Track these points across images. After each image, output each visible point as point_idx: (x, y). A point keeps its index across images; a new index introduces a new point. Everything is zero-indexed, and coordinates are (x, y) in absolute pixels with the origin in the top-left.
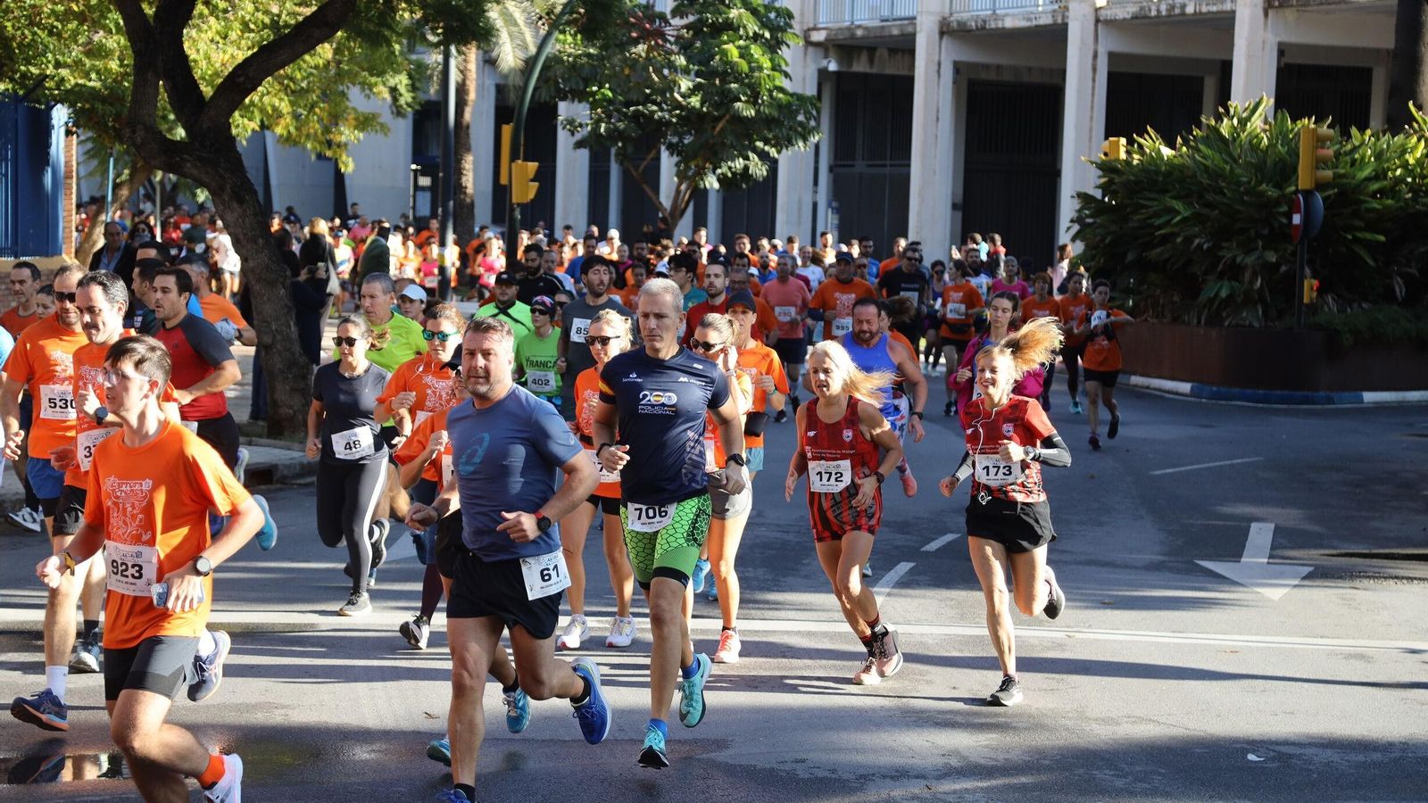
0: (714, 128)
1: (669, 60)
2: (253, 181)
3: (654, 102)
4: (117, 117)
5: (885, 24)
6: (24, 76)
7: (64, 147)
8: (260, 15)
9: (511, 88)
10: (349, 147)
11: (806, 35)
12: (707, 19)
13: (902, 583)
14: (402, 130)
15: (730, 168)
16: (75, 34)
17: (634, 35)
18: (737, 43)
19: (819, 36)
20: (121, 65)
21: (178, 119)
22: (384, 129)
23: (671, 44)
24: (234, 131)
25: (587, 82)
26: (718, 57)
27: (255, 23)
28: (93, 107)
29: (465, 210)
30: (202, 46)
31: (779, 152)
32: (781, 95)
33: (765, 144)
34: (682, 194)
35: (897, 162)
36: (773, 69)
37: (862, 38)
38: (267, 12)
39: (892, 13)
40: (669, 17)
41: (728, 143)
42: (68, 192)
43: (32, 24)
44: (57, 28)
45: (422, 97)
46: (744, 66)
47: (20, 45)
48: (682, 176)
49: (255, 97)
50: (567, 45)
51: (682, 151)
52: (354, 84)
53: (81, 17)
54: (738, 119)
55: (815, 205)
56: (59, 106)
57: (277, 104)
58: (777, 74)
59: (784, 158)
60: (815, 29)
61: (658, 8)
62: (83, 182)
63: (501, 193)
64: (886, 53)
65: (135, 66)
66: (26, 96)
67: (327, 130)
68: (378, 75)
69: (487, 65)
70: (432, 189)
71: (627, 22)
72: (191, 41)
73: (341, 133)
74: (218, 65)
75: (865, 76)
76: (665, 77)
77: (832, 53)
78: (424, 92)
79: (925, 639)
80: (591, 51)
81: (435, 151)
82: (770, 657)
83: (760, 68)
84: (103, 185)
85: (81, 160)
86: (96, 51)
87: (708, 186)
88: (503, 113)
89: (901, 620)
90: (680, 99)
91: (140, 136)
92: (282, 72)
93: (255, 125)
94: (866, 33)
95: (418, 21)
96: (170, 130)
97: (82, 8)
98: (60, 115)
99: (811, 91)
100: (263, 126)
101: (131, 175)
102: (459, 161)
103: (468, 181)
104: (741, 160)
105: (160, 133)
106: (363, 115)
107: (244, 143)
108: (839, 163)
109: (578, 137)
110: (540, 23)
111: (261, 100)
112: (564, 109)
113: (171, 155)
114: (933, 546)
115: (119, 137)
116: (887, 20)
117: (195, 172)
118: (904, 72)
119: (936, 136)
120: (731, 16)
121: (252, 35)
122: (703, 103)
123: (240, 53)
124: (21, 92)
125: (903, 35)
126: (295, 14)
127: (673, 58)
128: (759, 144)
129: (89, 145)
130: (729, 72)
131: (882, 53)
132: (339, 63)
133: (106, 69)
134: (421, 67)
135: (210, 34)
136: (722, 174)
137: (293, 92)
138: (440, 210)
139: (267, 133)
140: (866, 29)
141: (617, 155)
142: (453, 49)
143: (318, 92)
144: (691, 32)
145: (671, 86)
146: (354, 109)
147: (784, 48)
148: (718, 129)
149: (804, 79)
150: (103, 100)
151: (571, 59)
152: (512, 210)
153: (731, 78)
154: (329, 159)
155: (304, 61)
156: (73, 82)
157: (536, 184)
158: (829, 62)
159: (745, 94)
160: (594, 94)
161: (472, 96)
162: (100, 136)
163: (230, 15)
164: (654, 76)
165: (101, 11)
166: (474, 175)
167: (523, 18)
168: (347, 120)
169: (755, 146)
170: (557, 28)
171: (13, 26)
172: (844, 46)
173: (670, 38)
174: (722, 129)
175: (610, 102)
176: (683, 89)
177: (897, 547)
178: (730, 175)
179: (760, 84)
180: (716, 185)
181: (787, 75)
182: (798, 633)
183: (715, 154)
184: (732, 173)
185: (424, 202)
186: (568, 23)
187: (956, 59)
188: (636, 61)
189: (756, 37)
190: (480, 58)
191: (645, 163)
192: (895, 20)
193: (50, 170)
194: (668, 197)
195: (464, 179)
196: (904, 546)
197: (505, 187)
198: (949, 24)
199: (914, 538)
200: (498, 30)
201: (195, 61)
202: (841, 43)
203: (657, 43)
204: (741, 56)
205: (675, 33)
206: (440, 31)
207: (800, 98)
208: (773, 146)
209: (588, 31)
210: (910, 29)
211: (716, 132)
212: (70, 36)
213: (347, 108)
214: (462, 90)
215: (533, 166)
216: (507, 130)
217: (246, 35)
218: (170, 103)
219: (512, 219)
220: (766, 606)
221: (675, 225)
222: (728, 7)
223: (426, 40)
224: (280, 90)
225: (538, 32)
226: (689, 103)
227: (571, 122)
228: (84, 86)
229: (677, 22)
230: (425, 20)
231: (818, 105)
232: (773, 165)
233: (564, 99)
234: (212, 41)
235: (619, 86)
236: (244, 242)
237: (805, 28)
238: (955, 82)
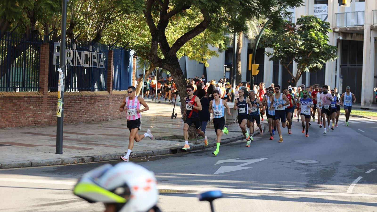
0: (308, 55)
1: (295, 36)
2: (182, 70)
3: (291, 48)
4: (147, 53)
5: (355, 27)
6: (123, 42)
7: (133, 61)
8: (185, 25)
9: (252, 44)
10: (208, 60)
11: (334, 29)
12: (306, 25)
13: (359, 182)
14: (222, 55)
15: (312, 66)
16: (137, 31)
17: (286, 29)
18: (314, 32)
19: (337, 30)
20: (148, 39)
21: (163, 53)
22: (217, 55)
23: (296, 32)
24: (177, 56)
25: (273, 42)
26: (309, 36)
27: (183, 27)
28: (141, 50)
29: (239, 77)
30: (169, 34)
31: (326, 62)
32: (326, 46)
33: (322, 59)
34: (299, 73)
35: (359, 65)
36: (324, 39)
37: (349, 30)
38: (186, 24)
39: (357, 24)
40: (296, 25)
41: (312, 59)
42: (134, 73)
43: (126, 29)
44: (132, 30)
45: (228, 47)
46: (316, 38)
47: (123, 35)
48: (299, 68)
49: (183, 47)
50: (268, 32)
51: (299, 61)
52: (209, 43)
53: (139, 27)
54: (315, 52)
55: (336, 76)
56: (132, 50)
57: (189, 49)
58: (325, 40)
59: (327, 63)
60: (336, 28)
61: (293, 22)
62: (137, 70)
63: (249, 73)
64: (356, 35)
65: (152, 39)
66: (124, 47)
67: (202, 56)
68: (216, 41)
69: (245, 38)
70: (230, 71)
71: (284, 26)
72: (167, 32)
73: (206, 57)
74: (173, 39)
75: (350, 41)
76: (294, 41)
77: (341, 34)
78: (228, 45)
79: (365, 198)
80: (274, 34)
81: (231, 61)
82: (322, 202)
83: (321, 39)
84: (142, 71)
85: (137, 64)
86: (142, 35)
87: (306, 71)
88: (250, 51)
89: (359, 193)
90: (299, 47)
91: (153, 57)
92: (190, 40)
93: (183, 54)
94: (350, 29)
95: (227, 26)
96: (160, 56)
97: (139, 24)
98: (132, 52)
99: (335, 45)
100: (185, 55)
101: (150, 68)
102: (237, 64)
103: (240, 69)
104: (315, 64)
105: (158, 57)
106: (212, 51)
107: (180, 59)
108: (343, 65)
109: (270, 57)
110: (260, 26)
111: (184, 48)
112: (267, 50)
113: (160, 63)
114: (368, 172)
115: (147, 58)
116: (356, 26)
117: (167, 67)
118: (360, 40)
119: (370, 58)
120: (313, 24)
121: (183, 30)
122: (305, 48)
123: (179, 35)
124: (123, 47)
125: (360, 30)
126: (194, 25)
127: (297, 36)
128: (320, 59)
129: (139, 60)
130: (312, 40)
131: (355, 35)
132: (206, 37)
133: (144, 40)
134: (227, 38)
135: (172, 31)
136: (310, 68)
137: (193, 45)
138: (232, 77)
139: (186, 56)
140: (350, 28)
141: (281, 62)
142: (236, 33)
143: (200, 45)
144: (302, 29)
145: (296, 43)
146: (209, 50)
147: (327, 33)
148: (309, 55)
149: (333, 42)
150: (143, 49)
151: (268, 36)
152: (252, 77)
153: (313, 41)
154: (202, 63)
155: (196, 37)
156: (136, 44)
157: (259, 70)
158: (340, 37)
159: (317, 46)
160: (275, 46)
161: (241, 46)
162: (142, 58)
163: (177, 25)
164: (291, 41)
165: (144, 25)
166: (242, 68)
167: (255, 25)
168: (207, 53)
169: (319, 60)
170: (265, 27)
171: (121, 29)
172: (344, 33)
173: (296, 31)
174: (310, 55)
175: (279, 48)
176: (299, 44)
177: (358, 172)
178: (312, 68)
179: (321, 43)
180: (308, 71)
181: (328, 40)
182: (330, 196)
183: (308, 62)
184: (313, 67)
185: (228, 75)
186: (268, 26)
187: (375, 36)
188: (287, 36)
189: (320, 30)
190: (244, 36)
191: (289, 64)
192: (358, 26)
193: (129, 67)
194: (295, 74)
195: (239, 69)
196: (360, 172)
197: (250, 71)
198: (373, 27)
199: (363, 170)
200: (249, 28)
201: (168, 38)
202: (344, 32)
203: (292, 32)
204: (316, 35)
205: (297, 29)
206: (233, 29)
207: (332, 47)
208: (324, 60)
209: (274, 28)
210: (362, 28)
211: (308, 56)
212: (135, 32)
213: (207, 50)
214: (238, 44)
215: (258, 65)
216: (251, 55)
217: (181, 30)
218: (161, 49)
219: (252, 80)
220: (321, 188)
221: (297, 82)
222: (312, 22)
223: (229, 31)
224: (190, 45)
225: (259, 29)
226: (301, 48)
227: (268, 53)
228: (139, 45)
229: (298, 26)
230: (229, 26)
231: (337, 49)
232: (324, 65)
233: (266, 47)
234: (172, 32)
235: (282, 43)
236: (179, 86)
237: (333, 28)
238: (374, 43)
